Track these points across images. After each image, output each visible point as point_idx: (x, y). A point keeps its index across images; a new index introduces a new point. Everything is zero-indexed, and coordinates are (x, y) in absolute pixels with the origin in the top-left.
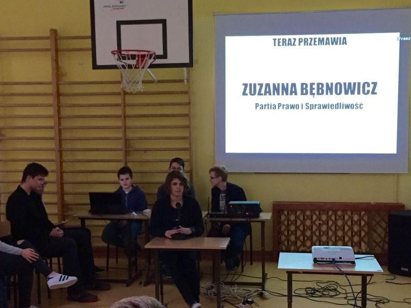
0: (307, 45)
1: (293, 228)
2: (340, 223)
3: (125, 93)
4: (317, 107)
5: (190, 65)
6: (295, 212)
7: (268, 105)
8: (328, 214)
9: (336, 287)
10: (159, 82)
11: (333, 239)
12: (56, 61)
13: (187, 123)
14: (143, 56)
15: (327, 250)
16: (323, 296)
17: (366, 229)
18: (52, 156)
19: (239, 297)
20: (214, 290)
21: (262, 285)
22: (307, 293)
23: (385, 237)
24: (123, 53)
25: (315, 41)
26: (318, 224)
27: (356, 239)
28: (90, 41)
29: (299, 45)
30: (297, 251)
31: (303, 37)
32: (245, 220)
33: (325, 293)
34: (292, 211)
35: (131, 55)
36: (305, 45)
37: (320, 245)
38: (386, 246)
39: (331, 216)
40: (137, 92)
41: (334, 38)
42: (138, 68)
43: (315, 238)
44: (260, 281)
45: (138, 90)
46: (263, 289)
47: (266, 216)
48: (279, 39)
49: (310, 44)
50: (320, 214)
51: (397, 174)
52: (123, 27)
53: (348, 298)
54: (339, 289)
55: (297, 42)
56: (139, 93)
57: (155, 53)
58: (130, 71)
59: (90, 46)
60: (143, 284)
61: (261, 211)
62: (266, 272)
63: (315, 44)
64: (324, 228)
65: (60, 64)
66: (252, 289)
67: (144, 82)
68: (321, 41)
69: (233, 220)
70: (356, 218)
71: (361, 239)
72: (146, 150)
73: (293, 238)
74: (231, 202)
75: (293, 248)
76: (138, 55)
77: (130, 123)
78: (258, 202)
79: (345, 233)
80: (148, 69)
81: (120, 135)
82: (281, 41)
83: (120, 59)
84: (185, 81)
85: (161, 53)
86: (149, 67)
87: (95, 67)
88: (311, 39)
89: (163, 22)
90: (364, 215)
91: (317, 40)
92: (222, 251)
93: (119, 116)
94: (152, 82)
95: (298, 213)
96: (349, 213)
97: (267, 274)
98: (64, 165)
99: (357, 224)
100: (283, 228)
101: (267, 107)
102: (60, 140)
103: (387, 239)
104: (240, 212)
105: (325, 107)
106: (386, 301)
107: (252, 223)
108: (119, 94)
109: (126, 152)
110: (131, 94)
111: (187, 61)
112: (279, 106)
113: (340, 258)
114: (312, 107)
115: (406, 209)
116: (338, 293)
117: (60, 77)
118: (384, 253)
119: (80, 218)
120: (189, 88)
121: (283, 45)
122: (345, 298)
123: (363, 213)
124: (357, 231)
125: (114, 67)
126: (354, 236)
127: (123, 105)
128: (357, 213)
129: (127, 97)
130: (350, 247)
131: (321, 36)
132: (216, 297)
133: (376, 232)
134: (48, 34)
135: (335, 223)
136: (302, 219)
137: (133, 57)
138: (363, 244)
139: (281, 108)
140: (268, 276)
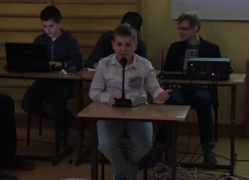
20: (166, 173)
21: (230, 168)
32: (210, 82)
44: (228, 163)
46: (232, 174)
47: (237, 78)
60: (74, 163)
61: (232, 72)
62: (235, 152)
66: (218, 173)
69: (194, 82)
78: (228, 60)
97: (236, 154)
104: (204, 73)
107: (218, 88)
140: (238, 158)
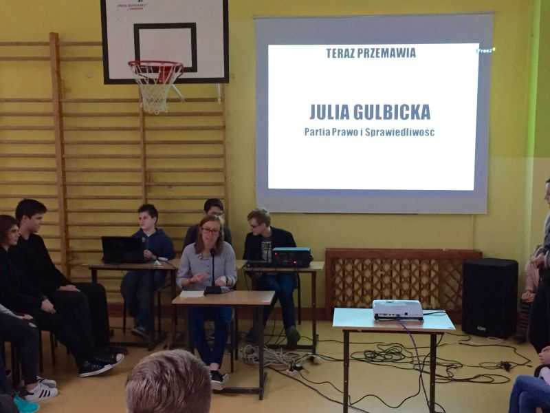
0: (368, 57)
1: (349, 280)
2: (406, 274)
3: (145, 114)
4: (379, 133)
5: (225, 80)
6: (352, 261)
7: (320, 130)
8: (391, 263)
9: (400, 350)
10: (187, 100)
11: (398, 293)
12: (58, 73)
13: (221, 152)
14: (168, 69)
15: (390, 304)
16: (385, 360)
17: (436, 281)
18: (54, 191)
19: (284, 362)
20: (255, 354)
21: (313, 348)
22: (366, 357)
23: (459, 290)
24: (142, 64)
25: (377, 53)
26: (380, 276)
27: (425, 293)
28: (101, 48)
29: (359, 57)
30: (354, 306)
31: (363, 47)
33: (387, 357)
34: (348, 259)
35: (153, 67)
36: (365, 57)
37: (381, 299)
38: (460, 302)
39: (395, 265)
40: (161, 113)
41: (401, 49)
42: (162, 83)
43: (375, 292)
44: (310, 343)
45: (162, 111)
46: (314, 353)
47: (318, 265)
48: (334, 50)
49: (372, 56)
50: (382, 263)
51: (475, 215)
52: (141, 31)
53: (414, 362)
54: (403, 352)
55: (356, 54)
56: (163, 115)
57: (182, 65)
58: (152, 86)
59: (101, 55)
60: (169, 347)
61: (311, 259)
62: (317, 333)
63: (377, 56)
64: (387, 280)
65: (62, 78)
66: (301, 353)
67: (168, 101)
68: (385, 52)
69: (278, 270)
70: (425, 268)
71: (431, 293)
72: (170, 185)
73: (349, 292)
74: (275, 249)
75: (349, 304)
76: (162, 67)
77: (150, 151)
78: (307, 249)
79: (411, 286)
80: (174, 85)
81: (139, 166)
82: (336, 51)
83: (139, 72)
84: (219, 99)
85: (189, 64)
86: (175, 83)
87: (108, 81)
88: (373, 50)
89: (192, 26)
90: (434, 264)
91: (380, 51)
92: (266, 307)
93: (138, 143)
94: (178, 100)
95: (356, 262)
96: (417, 262)
97: (318, 335)
98: (69, 202)
99: (426, 275)
100: (338, 280)
101: (318, 133)
102: (64, 172)
103: (461, 293)
104: (286, 261)
105: (389, 133)
106: (458, 365)
107: (300, 274)
108: (136, 115)
109: (146, 186)
110: (153, 115)
111: (222, 75)
112: (333, 132)
113: (406, 314)
114: (373, 133)
115: (484, 257)
116: (403, 357)
117: (63, 93)
118: (457, 309)
119: (90, 268)
120: (224, 109)
121: (339, 57)
122: (411, 362)
123: (433, 262)
124: (427, 284)
125: (132, 82)
126: (422, 289)
127: (142, 130)
128: (426, 263)
129: (147, 119)
130: (418, 302)
131: (385, 46)
132: (258, 363)
133: (449, 285)
134: (47, 39)
135: (400, 274)
136: (360, 269)
137: (155, 70)
138: (433, 299)
139: (336, 134)
140: (320, 338)
